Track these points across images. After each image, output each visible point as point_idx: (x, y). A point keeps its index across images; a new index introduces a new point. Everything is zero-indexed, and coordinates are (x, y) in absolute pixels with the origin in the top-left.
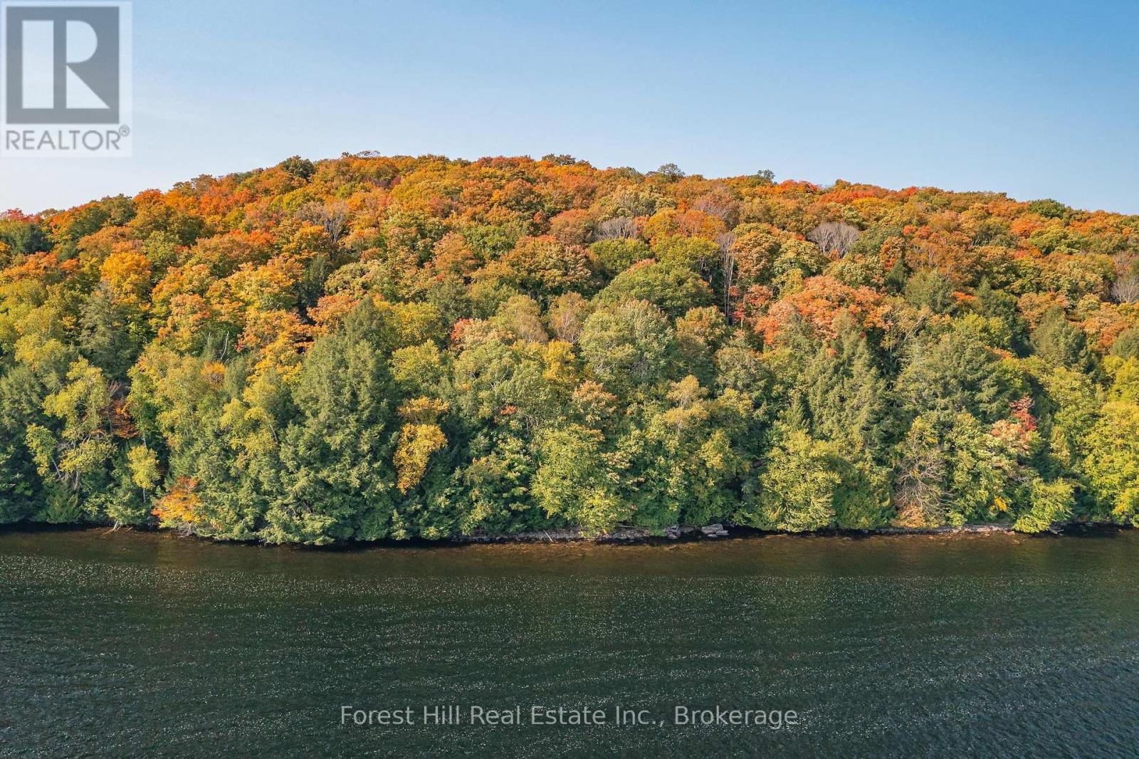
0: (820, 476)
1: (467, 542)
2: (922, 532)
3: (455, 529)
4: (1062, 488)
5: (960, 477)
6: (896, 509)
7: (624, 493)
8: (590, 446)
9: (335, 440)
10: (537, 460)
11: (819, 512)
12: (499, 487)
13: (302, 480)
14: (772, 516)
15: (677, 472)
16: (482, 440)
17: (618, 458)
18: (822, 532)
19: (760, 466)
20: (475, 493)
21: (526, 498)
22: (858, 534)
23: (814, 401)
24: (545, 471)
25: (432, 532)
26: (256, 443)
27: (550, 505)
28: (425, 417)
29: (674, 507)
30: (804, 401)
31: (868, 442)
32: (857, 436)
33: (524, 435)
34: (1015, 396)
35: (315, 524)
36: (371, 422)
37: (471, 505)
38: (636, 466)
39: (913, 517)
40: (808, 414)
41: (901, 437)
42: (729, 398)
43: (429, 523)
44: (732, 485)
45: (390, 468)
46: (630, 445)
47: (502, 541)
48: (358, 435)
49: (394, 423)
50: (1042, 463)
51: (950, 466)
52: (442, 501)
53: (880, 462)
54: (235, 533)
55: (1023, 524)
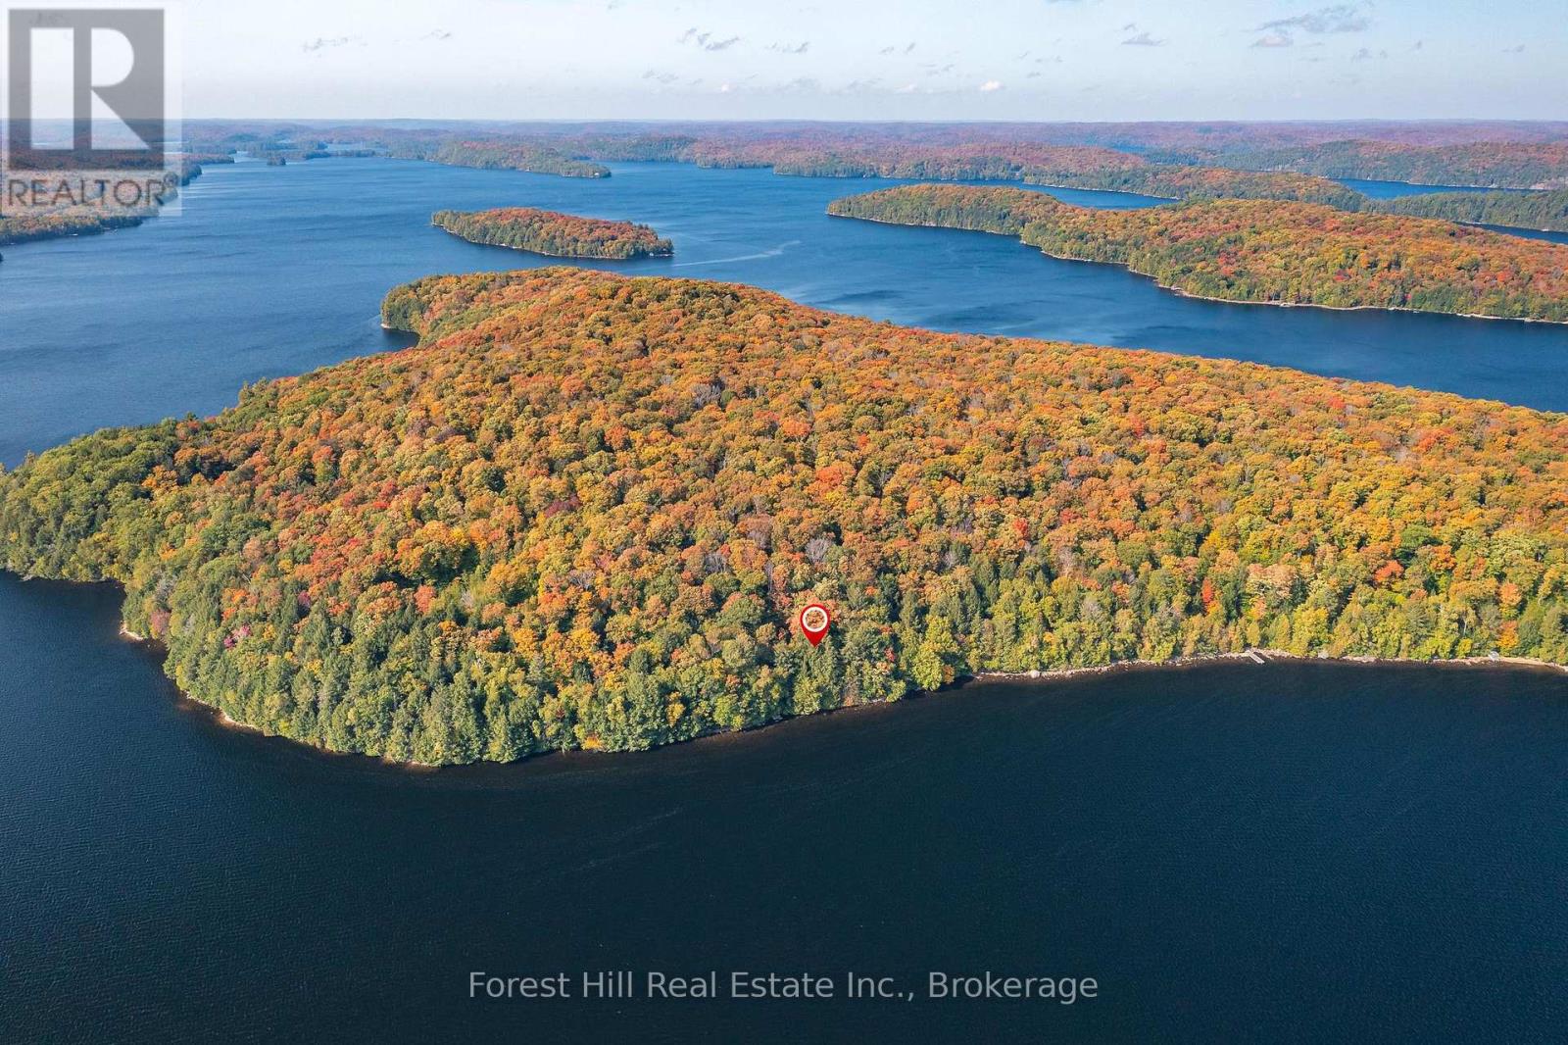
0: (815, 695)
1: (694, 738)
2: (853, 706)
3: (689, 736)
4: (902, 684)
5: (866, 684)
6: (842, 701)
7: (746, 714)
8: (734, 700)
9: (649, 714)
10: (714, 708)
11: (816, 706)
12: (702, 718)
13: (639, 730)
14: (797, 710)
15: (763, 704)
16: (694, 703)
17: (744, 703)
18: (818, 713)
19: (792, 693)
20: (694, 723)
21: (712, 721)
22: (830, 711)
23: (811, 664)
24: (718, 711)
25: (682, 739)
26: (621, 718)
27: (721, 722)
28: (675, 701)
29: (763, 716)
30: (807, 664)
31: (831, 679)
32: (827, 677)
33: (708, 699)
34: (887, 648)
35: (645, 743)
36: (659, 705)
37: (693, 727)
38: (750, 704)
39: (849, 702)
40: (809, 669)
41: (843, 674)
42: (779, 670)
43: (681, 735)
44: (783, 700)
45: (667, 721)
46: (747, 697)
47: (705, 736)
48: (655, 711)
49: (666, 704)
50: (897, 675)
51: (862, 681)
52: (684, 728)
53: (835, 684)
54: (617, 749)
55: (889, 699)
